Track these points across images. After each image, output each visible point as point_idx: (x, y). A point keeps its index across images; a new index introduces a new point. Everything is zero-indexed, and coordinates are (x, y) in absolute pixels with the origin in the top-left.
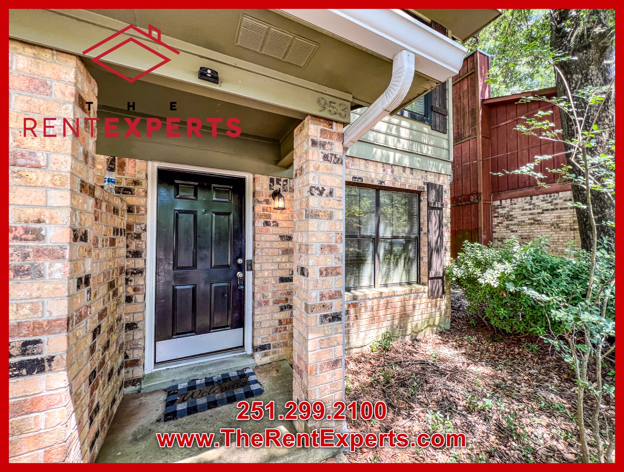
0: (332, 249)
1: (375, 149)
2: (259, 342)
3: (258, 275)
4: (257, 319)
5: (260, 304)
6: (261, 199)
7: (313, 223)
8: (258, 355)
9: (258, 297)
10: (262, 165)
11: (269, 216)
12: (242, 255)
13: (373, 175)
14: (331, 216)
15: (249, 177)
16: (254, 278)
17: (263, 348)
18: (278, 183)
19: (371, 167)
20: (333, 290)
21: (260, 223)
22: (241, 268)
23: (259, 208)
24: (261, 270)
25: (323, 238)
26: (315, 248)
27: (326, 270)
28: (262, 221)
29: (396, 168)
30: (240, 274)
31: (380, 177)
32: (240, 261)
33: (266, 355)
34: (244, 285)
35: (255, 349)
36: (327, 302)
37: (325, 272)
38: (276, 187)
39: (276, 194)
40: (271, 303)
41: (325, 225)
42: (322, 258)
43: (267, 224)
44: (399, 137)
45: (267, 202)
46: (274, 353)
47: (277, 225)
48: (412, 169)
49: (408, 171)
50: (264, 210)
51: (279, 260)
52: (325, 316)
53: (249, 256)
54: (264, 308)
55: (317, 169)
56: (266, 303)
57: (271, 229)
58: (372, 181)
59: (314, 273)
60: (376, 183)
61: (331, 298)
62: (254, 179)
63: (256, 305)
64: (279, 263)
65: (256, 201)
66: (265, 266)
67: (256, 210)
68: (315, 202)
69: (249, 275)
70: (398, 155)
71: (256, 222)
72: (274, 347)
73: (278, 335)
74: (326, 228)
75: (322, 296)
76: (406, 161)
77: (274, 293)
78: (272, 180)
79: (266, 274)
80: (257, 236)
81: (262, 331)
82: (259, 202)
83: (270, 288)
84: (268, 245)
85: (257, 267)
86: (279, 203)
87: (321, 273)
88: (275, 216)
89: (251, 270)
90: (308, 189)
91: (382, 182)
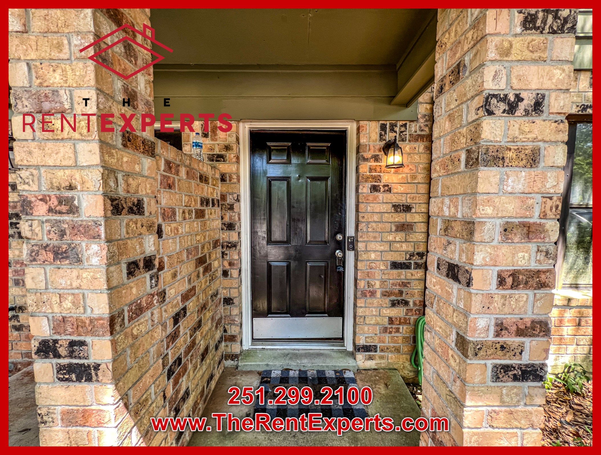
0: (531, 231)
2: (362, 341)
3: (363, 256)
4: (360, 312)
5: (364, 295)
6: (368, 155)
7: (488, 176)
8: (360, 356)
9: (362, 284)
10: (370, 106)
11: (378, 179)
12: (342, 229)
14: (533, 160)
15: (351, 127)
16: (356, 260)
17: (367, 349)
18: (392, 130)
20: (529, 317)
21: (365, 189)
22: (340, 245)
23: (364, 168)
24: (366, 251)
26: (490, 230)
27: (514, 274)
28: (369, 185)
30: (339, 253)
32: (339, 237)
33: (371, 358)
34: (344, 267)
35: (357, 348)
37: (511, 279)
38: (390, 136)
39: (390, 146)
40: (378, 295)
41: (518, 179)
42: (505, 249)
43: (375, 189)
45: (376, 158)
46: (382, 358)
47: (390, 190)
50: (371, 170)
51: (391, 238)
53: (350, 231)
54: (369, 300)
55: (505, 52)
56: (373, 294)
57: (381, 196)
59: (483, 280)
61: (520, 333)
62: (358, 129)
63: (359, 294)
64: (391, 243)
65: (360, 158)
66: (372, 246)
67: (361, 170)
68: (496, 129)
69: (350, 256)
71: (361, 187)
72: (382, 351)
73: (387, 337)
74: (520, 187)
75: (501, 328)
77: (383, 282)
78: (383, 127)
79: (373, 256)
80: (361, 206)
81: (366, 328)
82: (366, 160)
83: (378, 275)
84: (376, 218)
85: (361, 246)
86: (394, 158)
87: (501, 282)
88: (387, 178)
89: (353, 249)
90: (479, 101)
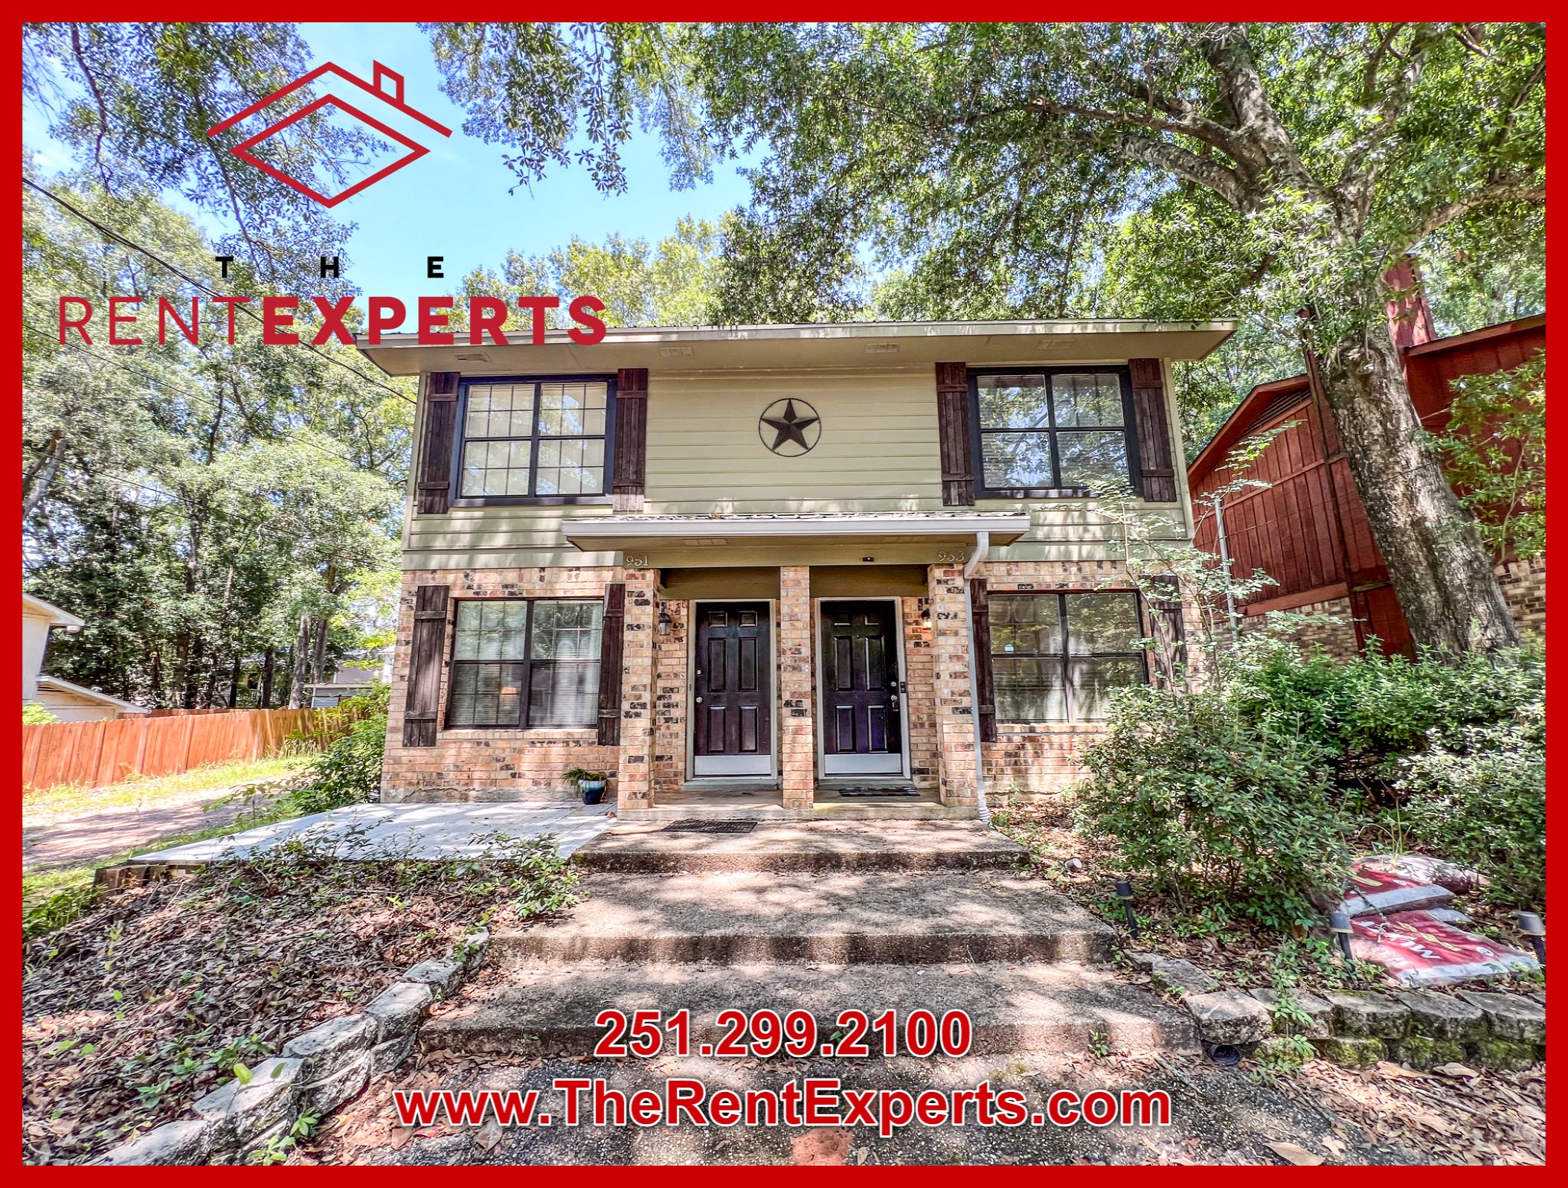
0: (959, 658)
1: (1047, 548)
2: (916, 765)
3: (913, 696)
4: (913, 740)
5: (915, 726)
6: (910, 620)
7: (942, 640)
8: (916, 778)
9: (913, 718)
10: (909, 587)
11: (920, 637)
12: (895, 677)
13: (1048, 579)
14: (956, 633)
15: (898, 600)
16: (908, 699)
17: (921, 771)
18: (927, 603)
19: (1044, 569)
20: (963, 689)
21: (910, 645)
22: (895, 691)
23: (909, 630)
24: (915, 692)
25: (951, 650)
26: (945, 657)
27: (958, 673)
28: (913, 642)
29: (1085, 565)
30: (893, 697)
31: (1059, 580)
32: (894, 684)
33: (924, 780)
34: (899, 707)
35: (913, 771)
36: (959, 698)
37: (955, 675)
38: (925, 607)
39: (926, 614)
40: (926, 725)
41: (952, 640)
43: (917, 644)
44: (1086, 524)
45: (917, 623)
46: (933, 779)
47: (927, 645)
48: (1113, 562)
49: (1107, 566)
50: (914, 631)
52: (957, 709)
53: (902, 678)
54: (920, 730)
55: (943, 600)
56: (922, 725)
57: (923, 650)
58: (1049, 585)
59: (945, 676)
60: (1053, 587)
61: (961, 695)
62: (903, 601)
63: (912, 726)
65: (906, 623)
66: (919, 688)
67: (907, 631)
68: (943, 624)
69: (903, 696)
70: (1086, 549)
71: (907, 644)
72: (933, 773)
74: (953, 643)
75: (953, 693)
76: (1100, 553)
77: (929, 716)
78: (920, 601)
79: (920, 695)
80: (909, 658)
81: (919, 754)
82: (909, 623)
83: (925, 710)
84: (920, 666)
85: (910, 688)
86: (928, 623)
88: (925, 637)
89: (905, 692)
90: (938, 615)
91: (1062, 585)
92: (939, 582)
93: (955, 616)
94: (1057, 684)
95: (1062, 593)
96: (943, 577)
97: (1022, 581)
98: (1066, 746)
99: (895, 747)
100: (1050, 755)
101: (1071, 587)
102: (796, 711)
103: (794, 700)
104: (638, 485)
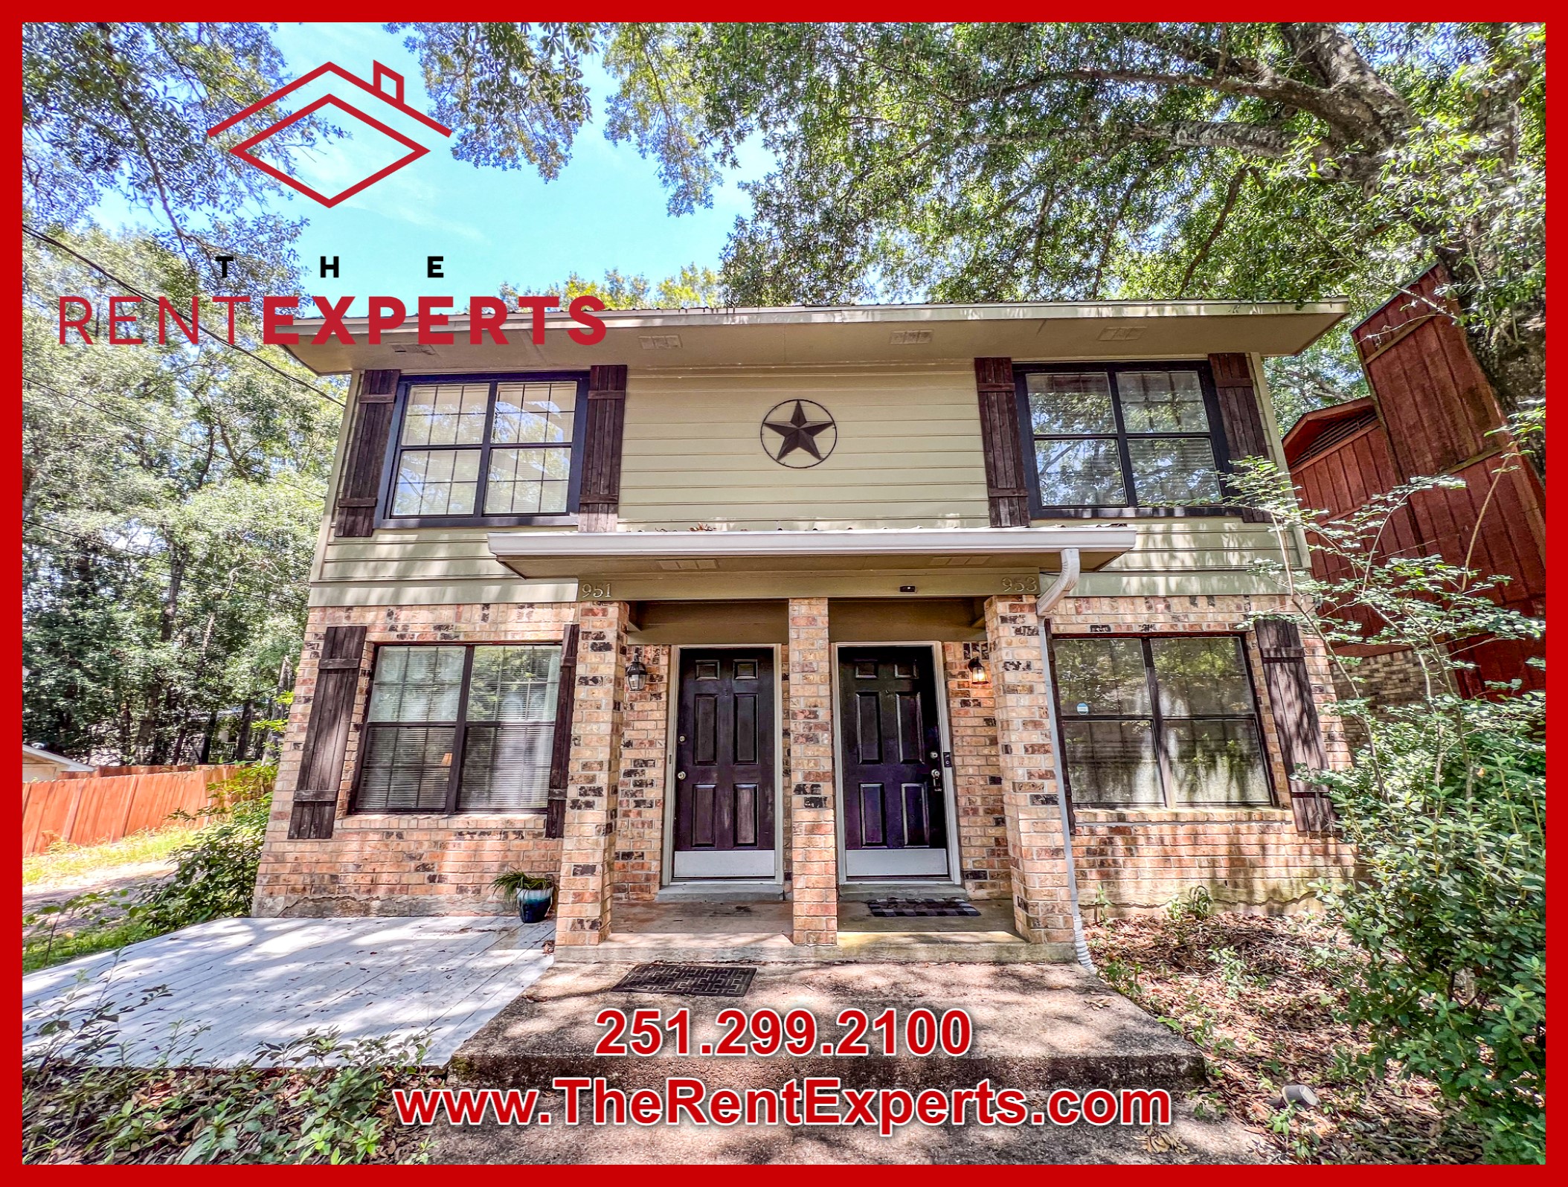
0: (1036, 724)
1: (1125, 579)
2: (969, 866)
3: (961, 771)
4: (964, 832)
5: (966, 813)
6: (955, 672)
7: (1011, 699)
8: (969, 884)
9: (963, 801)
10: (951, 629)
11: (967, 694)
12: (936, 746)
13: (1129, 619)
14: (1031, 690)
15: (937, 646)
16: (954, 775)
17: (976, 875)
18: (975, 649)
19: (1123, 606)
20: (1043, 769)
21: (956, 703)
22: (936, 764)
23: (953, 684)
24: (964, 766)
25: (1025, 714)
26: (1017, 723)
27: (1032, 746)
28: (959, 700)
29: (1174, 602)
30: (935, 773)
31: (1143, 619)
32: (934, 755)
33: (981, 887)
34: (942, 787)
35: (965, 875)
36: (1039, 782)
37: (1032, 749)
38: (973, 654)
39: (974, 665)
40: (981, 812)
41: (1025, 700)
42: (1025, 734)
43: (965, 703)
44: (1172, 551)
45: (963, 675)
46: (993, 886)
47: (979, 705)
48: (1210, 597)
49: (1202, 603)
50: (959, 686)
51: (986, 752)
52: (1037, 797)
53: (945, 747)
54: (973, 819)
55: (1010, 644)
56: (975, 811)
57: (972, 710)
58: (1129, 627)
59: (1018, 750)
60: (1136, 629)
61: (1041, 777)
62: (943, 647)
63: (961, 813)
64: (986, 756)
65: (948, 675)
66: (968, 760)
67: (950, 686)
68: (1011, 677)
69: (948, 772)
70: (1173, 581)
71: (951, 702)
72: (992, 877)
73: (996, 861)
74: (1027, 703)
75: (1030, 775)
76: (1194, 585)
77: (984, 798)
78: (966, 647)
79: (971, 771)
80: (954, 721)
81: (972, 850)
82: (954, 676)
83: (978, 791)
84: (969, 732)
85: (958, 761)
86: (979, 676)
87: (1026, 750)
88: (975, 693)
89: (950, 765)
90: (1001, 664)
91: (1147, 627)
92: (1004, 620)
93: (1028, 666)
94: (1147, 754)
95: (1146, 637)
96: (1009, 614)
97: (1096, 621)
98: (1168, 840)
99: (938, 840)
100: (1148, 854)
101: (1159, 628)
102: (811, 800)
103: (809, 784)
104: (611, 502)
